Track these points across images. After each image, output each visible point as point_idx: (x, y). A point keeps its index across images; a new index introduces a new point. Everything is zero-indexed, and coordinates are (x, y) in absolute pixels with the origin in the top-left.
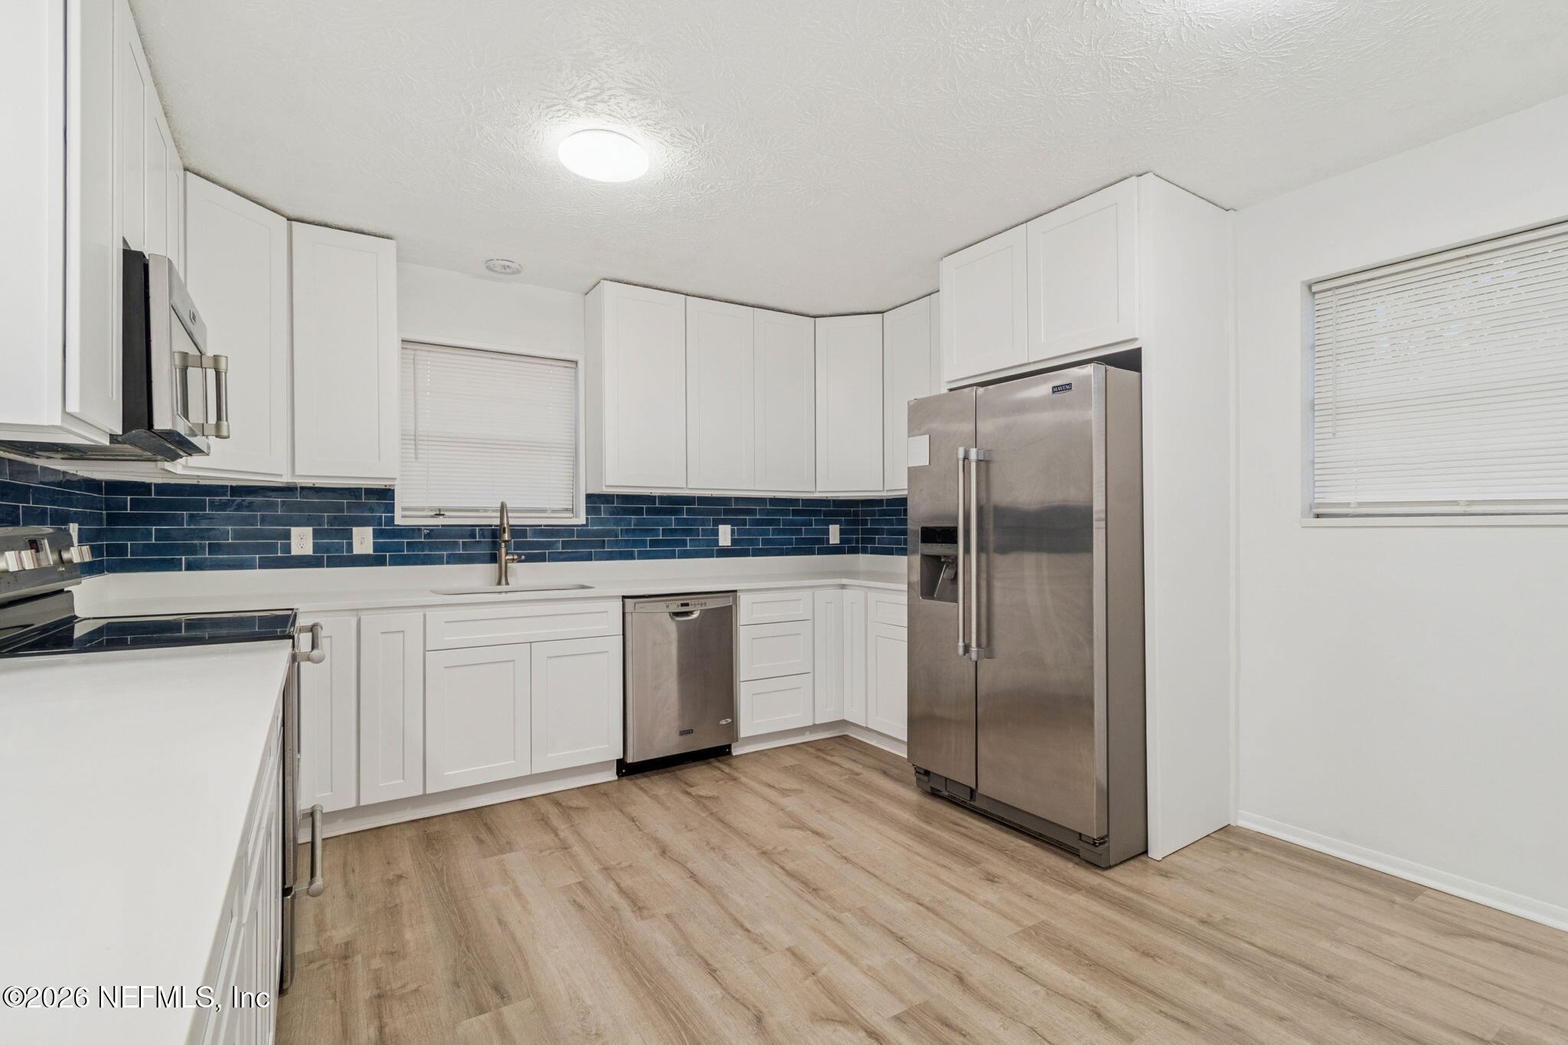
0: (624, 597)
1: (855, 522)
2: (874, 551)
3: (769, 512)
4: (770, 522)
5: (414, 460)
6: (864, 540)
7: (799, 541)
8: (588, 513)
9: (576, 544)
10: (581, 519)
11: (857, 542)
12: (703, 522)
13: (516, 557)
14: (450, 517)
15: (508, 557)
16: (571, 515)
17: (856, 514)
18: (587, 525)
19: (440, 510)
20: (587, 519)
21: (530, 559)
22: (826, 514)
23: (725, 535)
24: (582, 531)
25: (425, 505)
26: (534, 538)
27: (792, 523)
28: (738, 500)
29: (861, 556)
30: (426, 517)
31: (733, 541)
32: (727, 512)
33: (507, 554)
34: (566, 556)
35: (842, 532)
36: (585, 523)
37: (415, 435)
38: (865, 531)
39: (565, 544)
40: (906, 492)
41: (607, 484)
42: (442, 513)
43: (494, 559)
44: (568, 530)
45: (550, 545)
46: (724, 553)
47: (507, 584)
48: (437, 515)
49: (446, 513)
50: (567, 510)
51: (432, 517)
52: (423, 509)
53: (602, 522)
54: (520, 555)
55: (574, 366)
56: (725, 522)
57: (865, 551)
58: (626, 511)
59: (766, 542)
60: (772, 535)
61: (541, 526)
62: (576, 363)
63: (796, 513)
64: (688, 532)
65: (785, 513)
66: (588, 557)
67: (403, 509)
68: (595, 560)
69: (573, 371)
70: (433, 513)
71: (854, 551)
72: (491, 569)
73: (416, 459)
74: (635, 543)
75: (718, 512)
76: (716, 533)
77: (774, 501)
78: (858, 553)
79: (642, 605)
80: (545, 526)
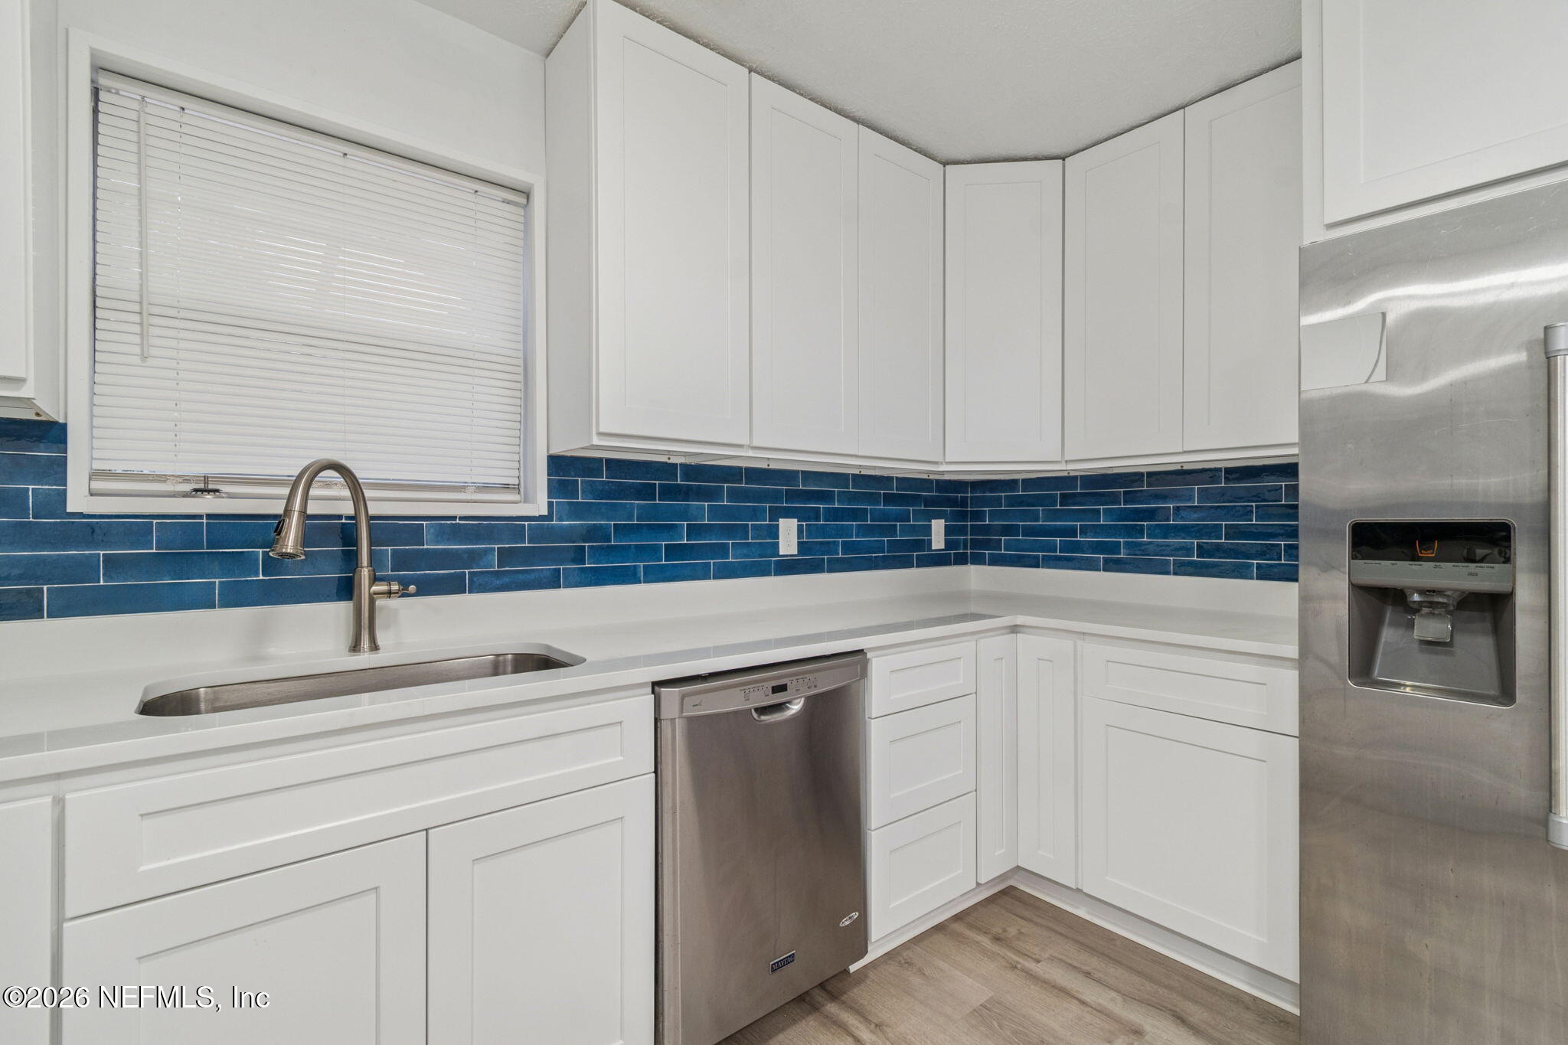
0: (655, 684)
1: (963, 516)
2: (996, 561)
3: (853, 498)
4: (855, 514)
5: (137, 360)
6: (975, 544)
7: (894, 545)
8: (551, 492)
9: (529, 556)
10: (539, 505)
11: (965, 547)
12: (755, 514)
13: (395, 587)
14: (231, 496)
15: (375, 588)
16: (515, 497)
17: (964, 502)
18: (549, 517)
19: (206, 479)
20: (550, 505)
21: (428, 588)
22: (929, 502)
23: (788, 537)
24: (539, 527)
25: (168, 470)
26: (438, 543)
27: (885, 516)
28: (808, 475)
29: (972, 569)
30: (174, 495)
31: (801, 545)
32: (792, 495)
33: (375, 579)
34: (506, 580)
35: (948, 531)
36: (545, 512)
37: (141, 303)
38: (976, 530)
39: (505, 556)
40: (1295, 451)
41: (602, 430)
42: (211, 487)
43: (346, 589)
44: (511, 526)
45: (473, 558)
46: (788, 567)
47: (374, 647)
48: (196, 490)
49: (225, 488)
50: (506, 487)
51: (185, 495)
52: (162, 478)
53: (577, 511)
54: (404, 583)
55: (523, 200)
56: (788, 513)
57: (978, 560)
58: (622, 492)
59: (848, 547)
60: (857, 536)
61: (454, 518)
62: (527, 194)
63: (889, 499)
64: (729, 532)
65: (872, 498)
66: (553, 582)
67: (95, 475)
68: (566, 587)
69: (521, 211)
70: (188, 487)
71: (961, 560)
72: (336, 613)
73: (144, 357)
74: (642, 551)
75: (775, 496)
76: (774, 532)
77: (861, 479)
78: (965, 563)
79: (696, 699)
80: (462, 518)
